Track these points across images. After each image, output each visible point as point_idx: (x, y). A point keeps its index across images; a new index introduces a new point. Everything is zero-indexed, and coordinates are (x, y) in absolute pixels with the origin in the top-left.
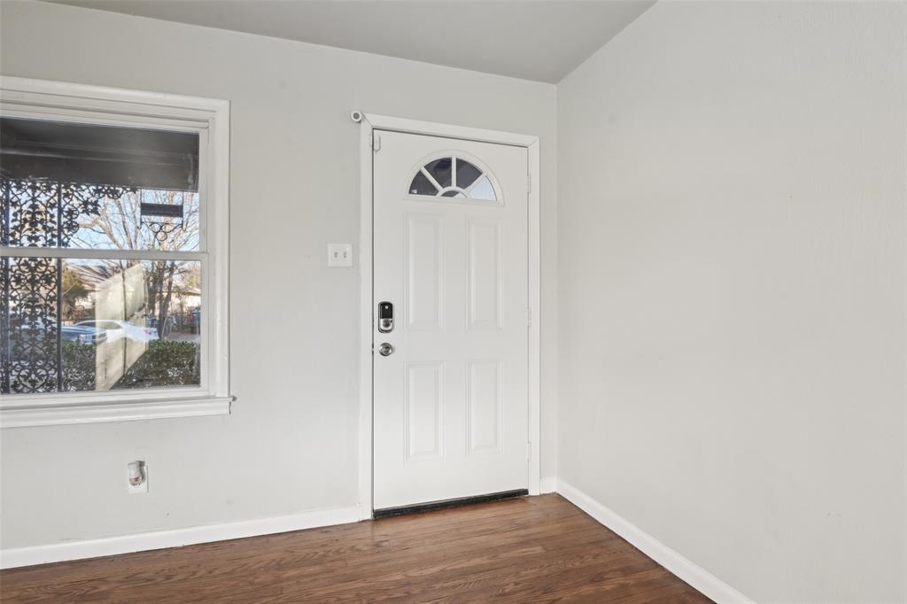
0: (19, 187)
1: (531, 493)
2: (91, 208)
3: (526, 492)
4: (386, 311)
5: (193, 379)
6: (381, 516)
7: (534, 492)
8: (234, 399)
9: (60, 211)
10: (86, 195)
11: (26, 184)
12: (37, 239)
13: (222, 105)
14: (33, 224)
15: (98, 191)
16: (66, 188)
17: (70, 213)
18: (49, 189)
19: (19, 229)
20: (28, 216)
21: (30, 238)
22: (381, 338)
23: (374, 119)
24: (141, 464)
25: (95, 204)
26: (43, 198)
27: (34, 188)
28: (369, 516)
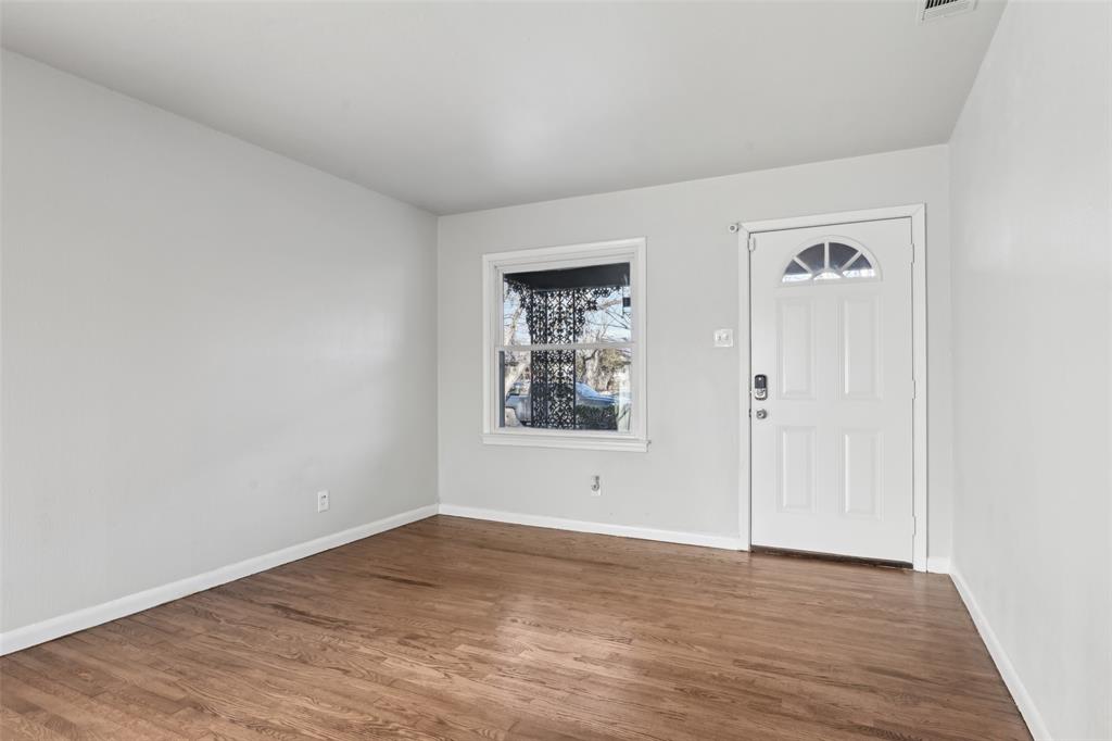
0: (552, 296)
1: (916, 568)
2: (592, 306)
3: (910, 566)
4: (761, 382)
5: (612, 426)
6: (756, 551)
7: (919, 567)
8: (650, 442)
9: (575, 309)
10: (589, 296)
11: (556, 293)
12: (561, 331)
13: (640, 241)
14: (560, 321)
15: (596, 293)
16: (578, 292)
17: (580, 310)
18: (568, 294)
19: (552, 324)
20: (557, 316)
21: (558, 331)
22: (758, 406)
23: (748, 226)
24: (597, 478)
25: (595, 302)
26: (565, 302)
27: (560, 295)
28: (746, 548)
